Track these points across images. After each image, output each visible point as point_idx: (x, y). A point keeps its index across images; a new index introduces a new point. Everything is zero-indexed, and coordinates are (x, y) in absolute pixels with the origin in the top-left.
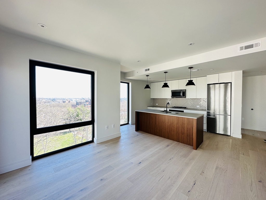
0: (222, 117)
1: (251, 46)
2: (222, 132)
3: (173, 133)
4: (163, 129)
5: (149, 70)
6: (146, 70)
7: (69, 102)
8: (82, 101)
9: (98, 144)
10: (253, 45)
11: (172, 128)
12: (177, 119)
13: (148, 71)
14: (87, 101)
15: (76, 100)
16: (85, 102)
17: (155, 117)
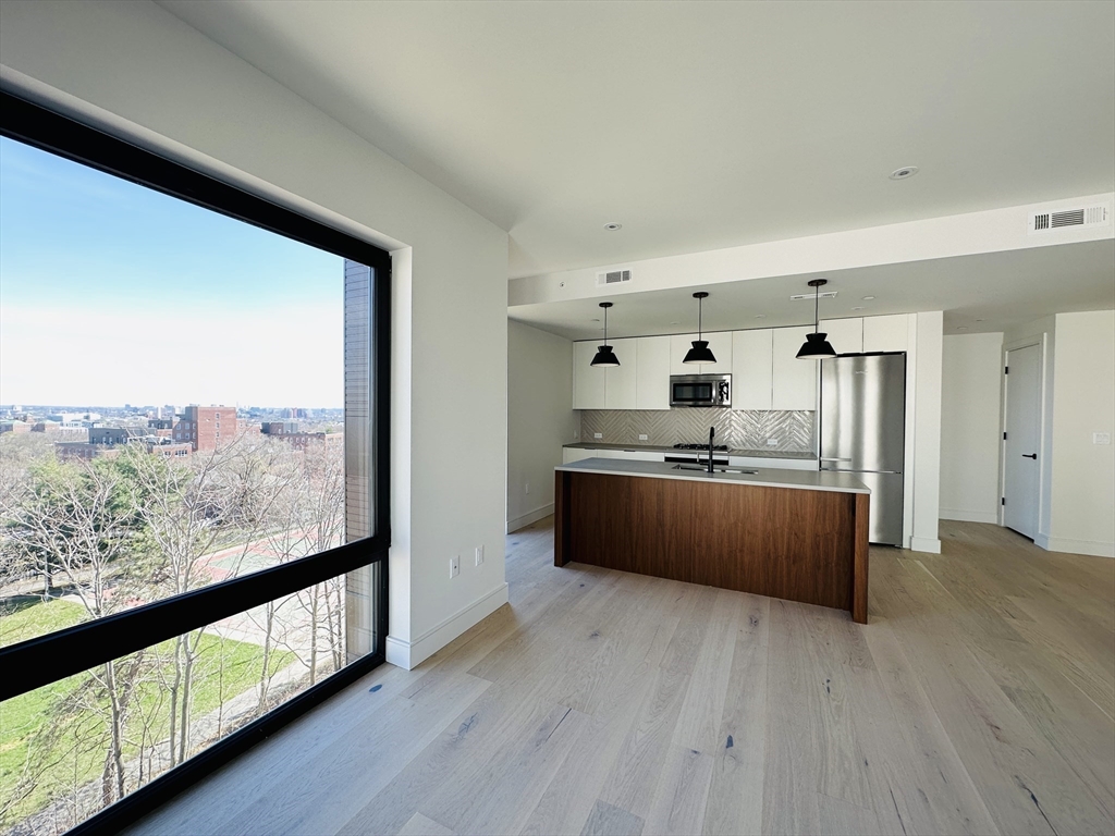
1: (1075, 218)
3: (746, 560)
4: (699, 546)
5: (626, 275)
6: (612, 278)
7: (39, 428)
8: (129, 422)
9: (421, 673)
10: (1082, 213)
11: (742, 538)
12: (768, 501)
13: (622, 282)
14: (160, 424)
15: (87, 418)
16: (145, 427)
17: (658, 494)
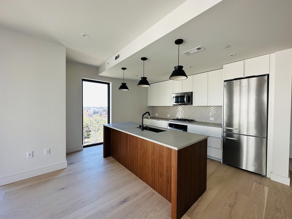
0: (252, 141)
2: (251, 169)
4: (135, 160)
5: (119, 56)
7: (87, 111)
11: (146, 160)
13: (118, 59)
15: (94, 109)
16: (102, 111)
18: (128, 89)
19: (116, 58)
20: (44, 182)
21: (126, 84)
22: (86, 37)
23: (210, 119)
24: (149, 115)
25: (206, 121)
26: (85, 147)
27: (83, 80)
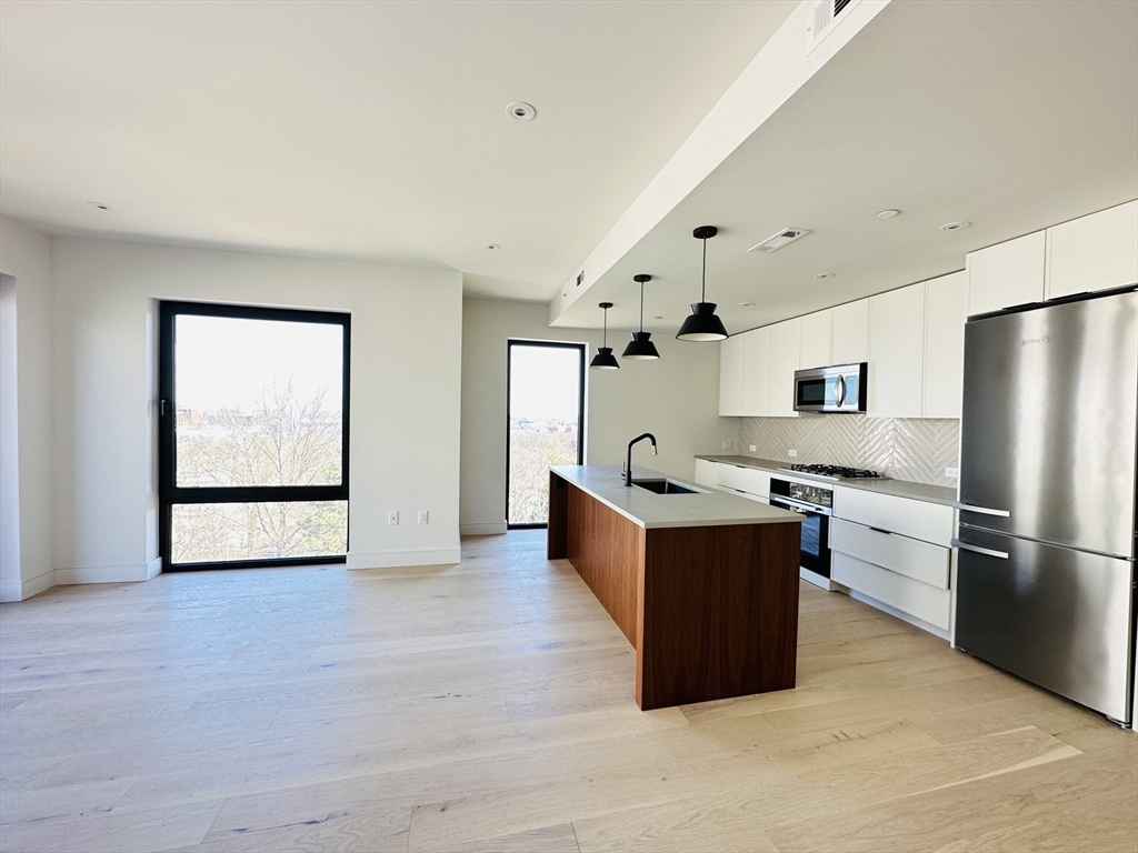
18: (617, 366)
19: (579, 281)
20: (416, 579)
21: (611, 350)
22: (496, 248)
23: (947, 475)
24: (654, 444)
25: (932, 480)
26: (511, 527)
27: (511, 343)
